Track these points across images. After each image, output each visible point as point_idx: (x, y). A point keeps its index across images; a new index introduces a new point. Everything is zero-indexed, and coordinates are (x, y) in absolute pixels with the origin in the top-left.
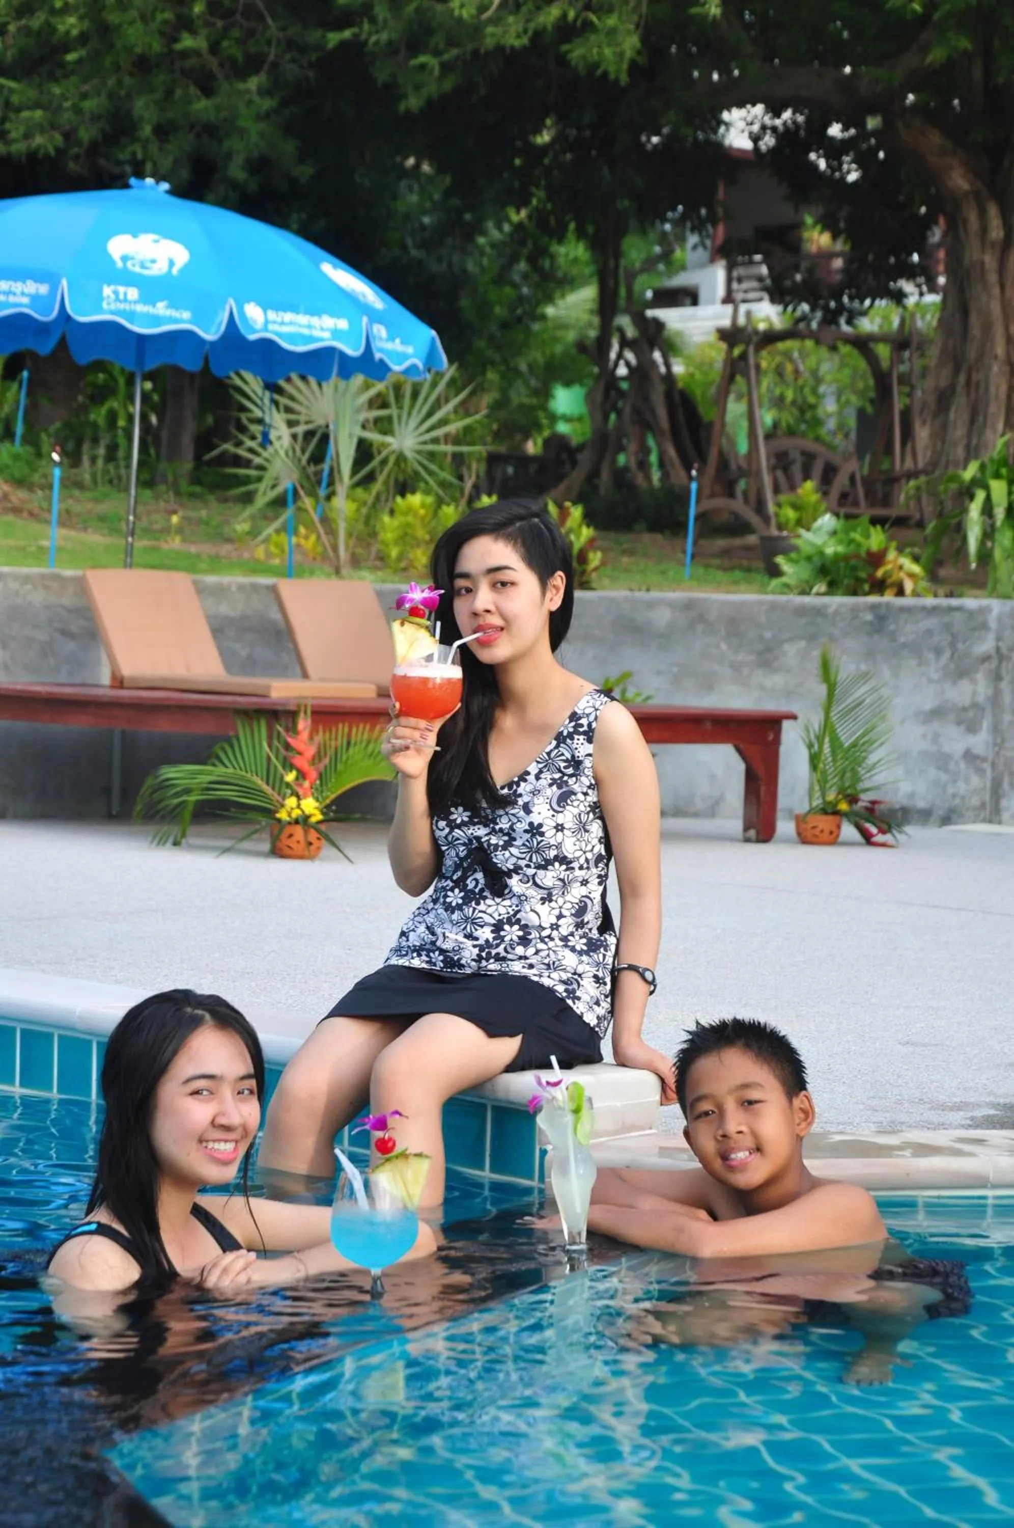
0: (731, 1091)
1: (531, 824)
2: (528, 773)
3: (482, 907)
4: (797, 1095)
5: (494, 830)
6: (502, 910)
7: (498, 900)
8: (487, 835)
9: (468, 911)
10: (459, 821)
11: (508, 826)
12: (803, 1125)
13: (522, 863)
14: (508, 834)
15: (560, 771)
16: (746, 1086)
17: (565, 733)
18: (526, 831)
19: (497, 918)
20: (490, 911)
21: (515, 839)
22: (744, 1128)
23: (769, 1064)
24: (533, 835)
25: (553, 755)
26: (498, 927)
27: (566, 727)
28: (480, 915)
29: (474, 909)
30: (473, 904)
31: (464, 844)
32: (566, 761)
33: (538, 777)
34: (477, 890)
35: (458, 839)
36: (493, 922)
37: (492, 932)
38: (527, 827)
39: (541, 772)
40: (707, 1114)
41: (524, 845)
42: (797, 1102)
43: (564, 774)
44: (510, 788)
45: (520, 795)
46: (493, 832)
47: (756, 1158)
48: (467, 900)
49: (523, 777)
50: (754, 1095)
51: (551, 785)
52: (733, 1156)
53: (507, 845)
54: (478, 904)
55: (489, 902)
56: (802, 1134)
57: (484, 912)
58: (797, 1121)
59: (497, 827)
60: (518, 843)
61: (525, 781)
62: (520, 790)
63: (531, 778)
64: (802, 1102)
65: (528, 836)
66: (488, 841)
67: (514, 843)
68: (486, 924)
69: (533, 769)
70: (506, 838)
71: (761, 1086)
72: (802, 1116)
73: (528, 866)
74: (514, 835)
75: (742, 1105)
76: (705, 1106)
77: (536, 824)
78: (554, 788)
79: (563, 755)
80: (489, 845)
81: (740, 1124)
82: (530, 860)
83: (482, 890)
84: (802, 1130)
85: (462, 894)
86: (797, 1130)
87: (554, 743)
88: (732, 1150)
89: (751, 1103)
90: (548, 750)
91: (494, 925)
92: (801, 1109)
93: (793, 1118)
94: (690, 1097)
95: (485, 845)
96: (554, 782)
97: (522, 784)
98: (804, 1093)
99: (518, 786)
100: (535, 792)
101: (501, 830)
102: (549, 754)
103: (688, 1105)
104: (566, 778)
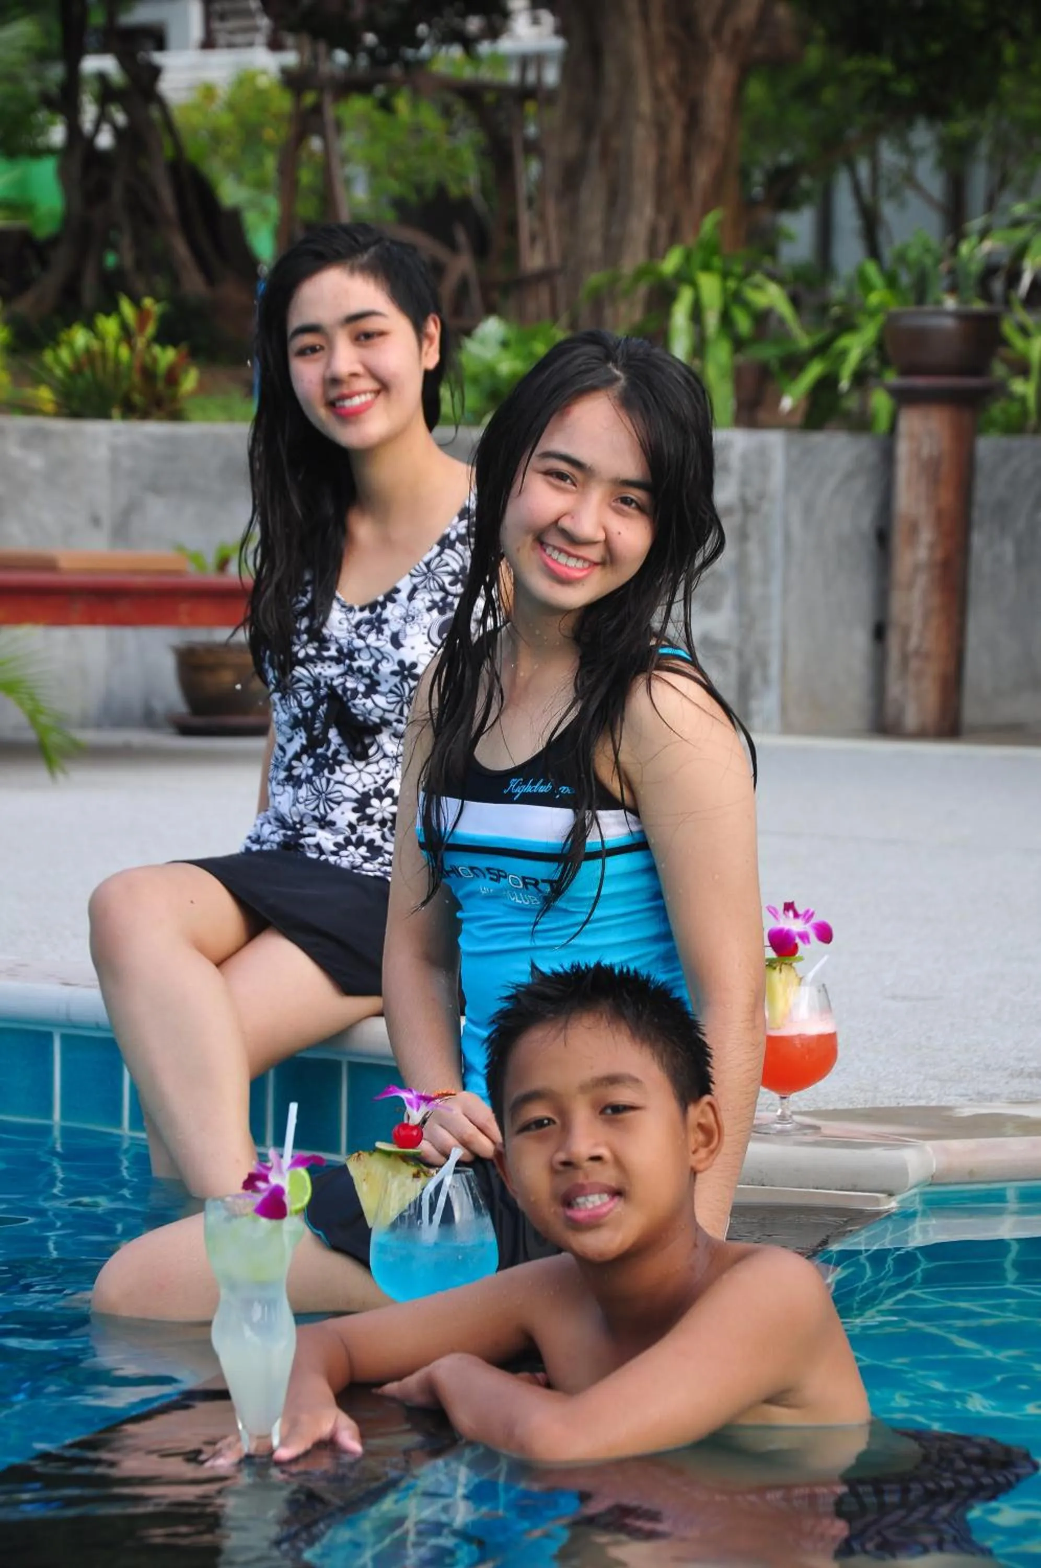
0: (583, 1089)
1: (401, 663)
2: (397, 591)
3: (338, 776)
4: (696, 1099)
5: (350, 667)
6: (368, 780)
7: (360, 765)
8: (342, 675)
9: (320, 783)
10: (301, 654)
11: (370, 663)
12: (703, 1153)
13: (391, 717)
14: (369, 676)
15: (442, 588)
16: (613, 1080)
17: (453, 536)
18: (394, 673)
19: (361, 790)
20: (349, 781)
21: (379, 684)
22: (603, 1151)
23: (653, 1045)
24: (404, 679)
25: (433, 566)
26: (362, 803)
27: (454, 528)
28: (338, 787)
29: (328, 780)
30: (326, 772)
31: (308, 688)
32: (453, 573)
33: (411, 598)
34: (329, 753)
35: (300, 680)
36: (355, 795)
37: (355, 810)
38: (396, 668)
39: (415, 589)
40: (539, 1124)
41: (391, 691)
42: (694, 1113)
43: (447, 593)
44: (372, 611)
45: (386, 621)
46: (350, 671)
47: (618, 1206)
48: (318, 769)
49: (390, 597)
50: (624, 1095)
51: (429, 610)
52: (580, 1200)
53: (371, 689)
54: (332, 772)
55: (347, 768)
56: (700, 1167)
57: (342, 783)
58: (692, 1147)
59: (355, 665)
60: (383, 688)
61: (394, 601)
62: (386, 614)
63: (402, 596)
64: (703, 1112)
65: (397, 679)
66: (343, 684)
67: (379, 688)
68: (346, 799)
69: (405, 585)
70: (367, 681)
71: (636, 1081)
72: (701, 1137)
73: (399, 721)
74: (376, 677)
75: (602, 1112)
76: (538, 1111)
77: (407, 663)
78: (435, 613)
79: (447, 565)
80: (345, 690)
81: (596, 1145)
82: (401, 713)
83: (337, 752)
84: (700, 1161)
85: (312, 761)
86: (693, 1160)
87: (436, 549)
88: (581, 1190)
89: (618, 1109)
90: (426, 559)
91: (356, 801)
92: (701, 1126)
93: (686, 1141)
94: (513, 1092)
95: (340, 692)
96: (434, 605)
97: (390, 606)
98: (707, 1098)
99: (384, 606)
100: (408, 618)
101: (360, 669)
102: (428, 565)
103: (507, 1106)
104: (450, 599)
